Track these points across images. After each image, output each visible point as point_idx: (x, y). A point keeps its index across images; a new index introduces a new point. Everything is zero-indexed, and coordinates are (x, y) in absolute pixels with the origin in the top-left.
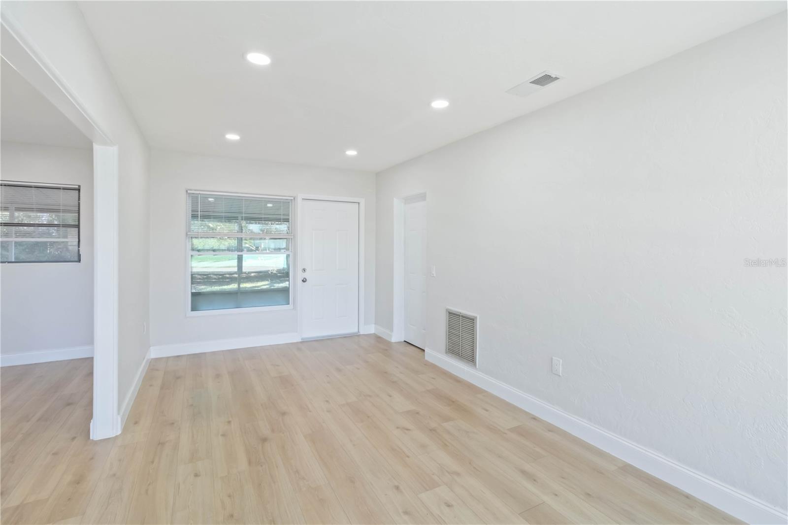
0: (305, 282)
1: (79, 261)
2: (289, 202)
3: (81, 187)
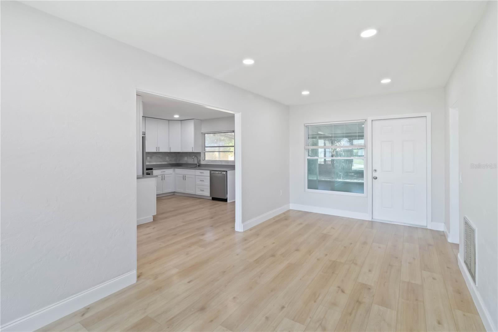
0: (375, 180)
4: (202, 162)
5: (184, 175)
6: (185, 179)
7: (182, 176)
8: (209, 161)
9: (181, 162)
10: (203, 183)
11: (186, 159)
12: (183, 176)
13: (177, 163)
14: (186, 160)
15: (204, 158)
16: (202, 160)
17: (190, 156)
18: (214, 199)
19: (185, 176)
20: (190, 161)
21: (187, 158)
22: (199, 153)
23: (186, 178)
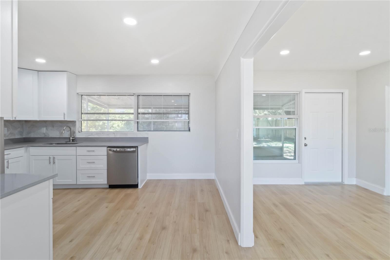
0: (306, 146)
1: (189, 130)
2: (295, 95)
3: (191, 94)
4: (78, 135)
5: (52, 157)
6: (54, 163)
7: (48, 158)
8: (88, 132)
9: (32, 135)
10: (93, 166)
11: (44, 130)
12: (50, 158)
13: (24, 138)
14: (43, 132)
15: (80, 130)
16: (77, 132)
17: (53, 127)
18: (112, 187)
19: (54, 158)
20: (54, 133)
21: (47, 129)
22: (73, 122)
23: (56, 161)
